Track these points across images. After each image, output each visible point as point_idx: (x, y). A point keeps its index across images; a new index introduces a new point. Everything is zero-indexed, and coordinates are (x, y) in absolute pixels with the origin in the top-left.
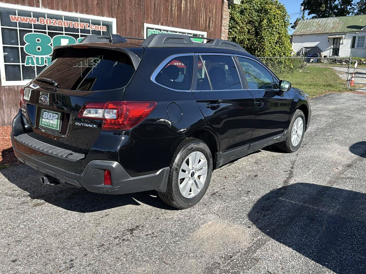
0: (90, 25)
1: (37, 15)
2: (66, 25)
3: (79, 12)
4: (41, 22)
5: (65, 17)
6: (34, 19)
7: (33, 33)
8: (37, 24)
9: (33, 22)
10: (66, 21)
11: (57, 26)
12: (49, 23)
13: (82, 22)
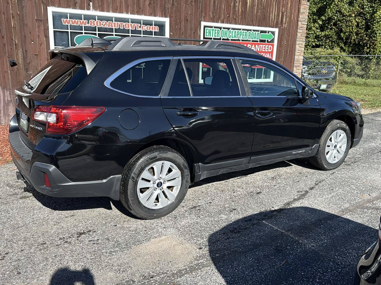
0: (141, 25)
1: (88, 18)
2: (116, 26)
3: (129, 13)
4: (91, 24)
5: (115, 18)
6: (85, 21)
7: (84, 34)
8: (88, 26)
9: (83, 24)
10: (116, 22)
11: (107, 27)
12: (99, 25)
13: (133, 23)
